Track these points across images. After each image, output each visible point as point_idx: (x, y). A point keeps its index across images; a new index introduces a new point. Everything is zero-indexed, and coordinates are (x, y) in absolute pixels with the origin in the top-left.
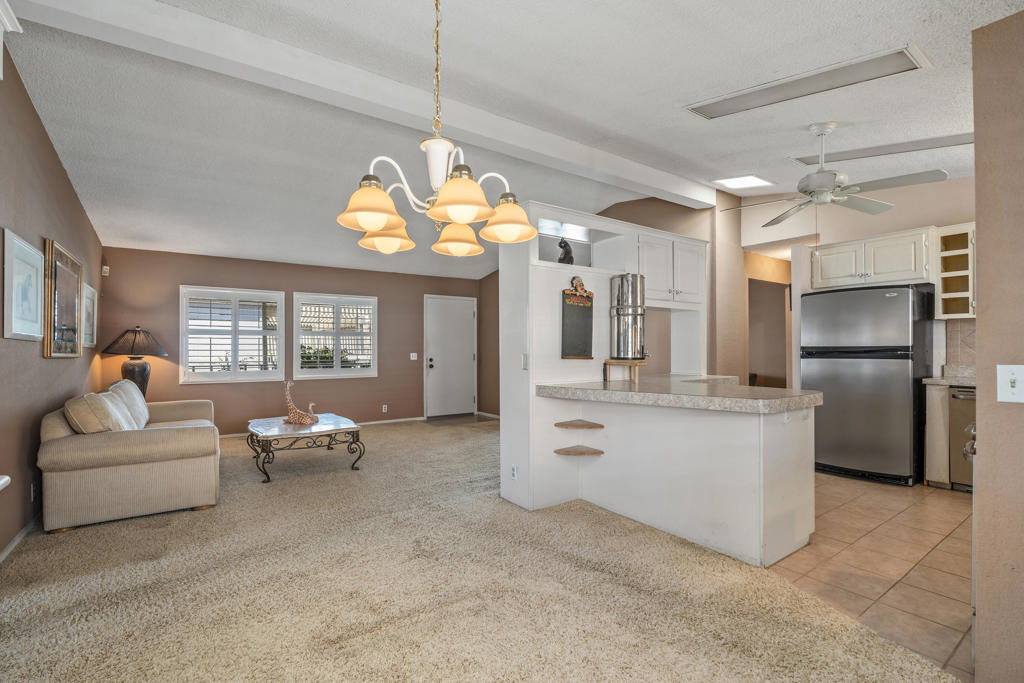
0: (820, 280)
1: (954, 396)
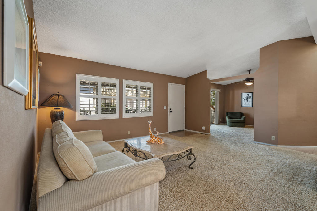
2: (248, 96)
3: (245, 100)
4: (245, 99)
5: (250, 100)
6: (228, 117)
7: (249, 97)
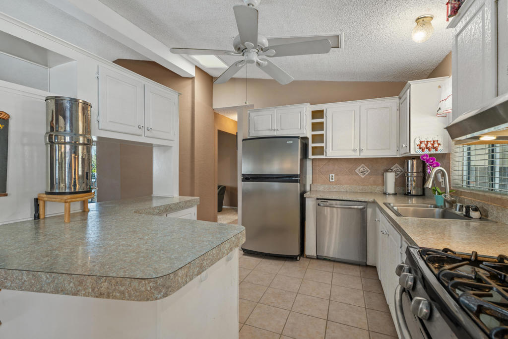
0: (253, 132)
1: (319, 205)
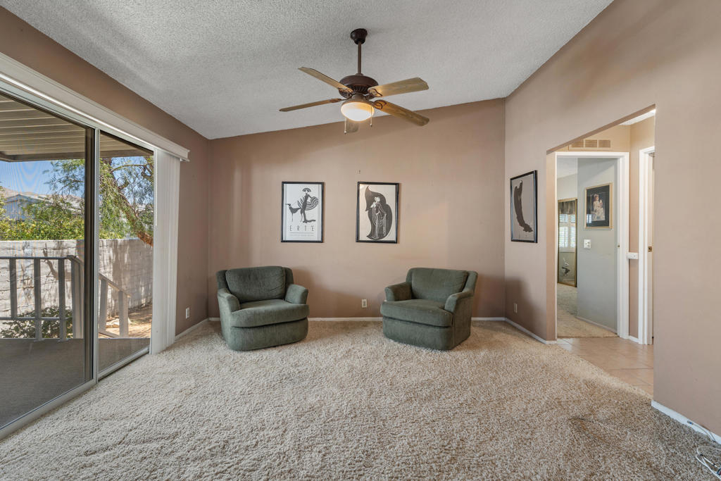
2: (307, 197)
3: (293, 211)
4: (297, 210)
5: (314, 213)
6: (229, 299)
7: (309, 200)
